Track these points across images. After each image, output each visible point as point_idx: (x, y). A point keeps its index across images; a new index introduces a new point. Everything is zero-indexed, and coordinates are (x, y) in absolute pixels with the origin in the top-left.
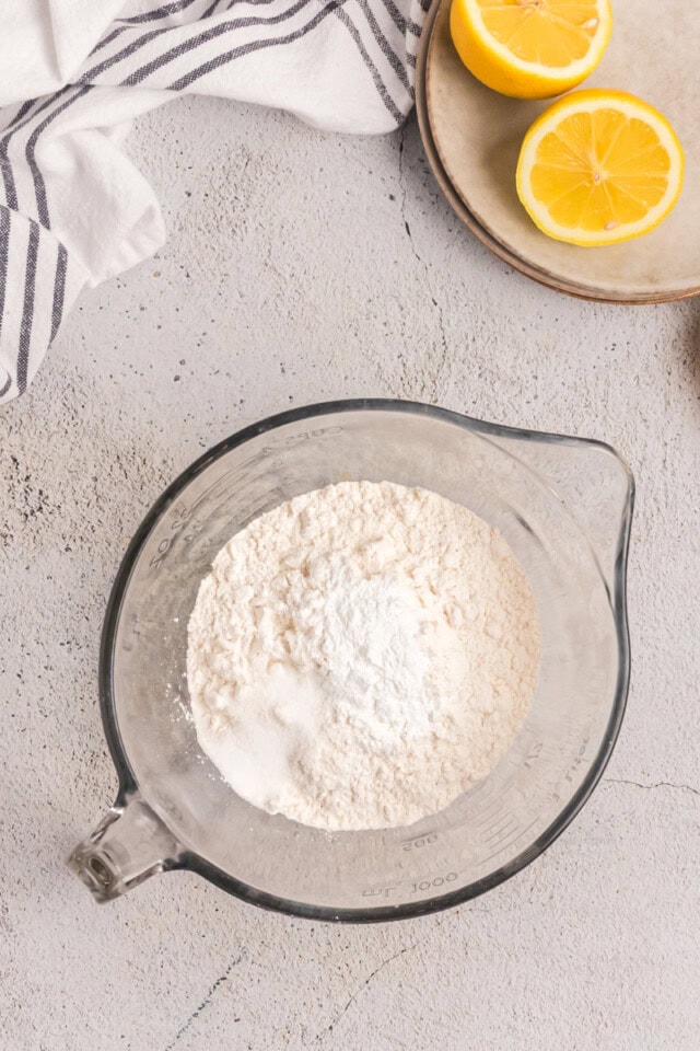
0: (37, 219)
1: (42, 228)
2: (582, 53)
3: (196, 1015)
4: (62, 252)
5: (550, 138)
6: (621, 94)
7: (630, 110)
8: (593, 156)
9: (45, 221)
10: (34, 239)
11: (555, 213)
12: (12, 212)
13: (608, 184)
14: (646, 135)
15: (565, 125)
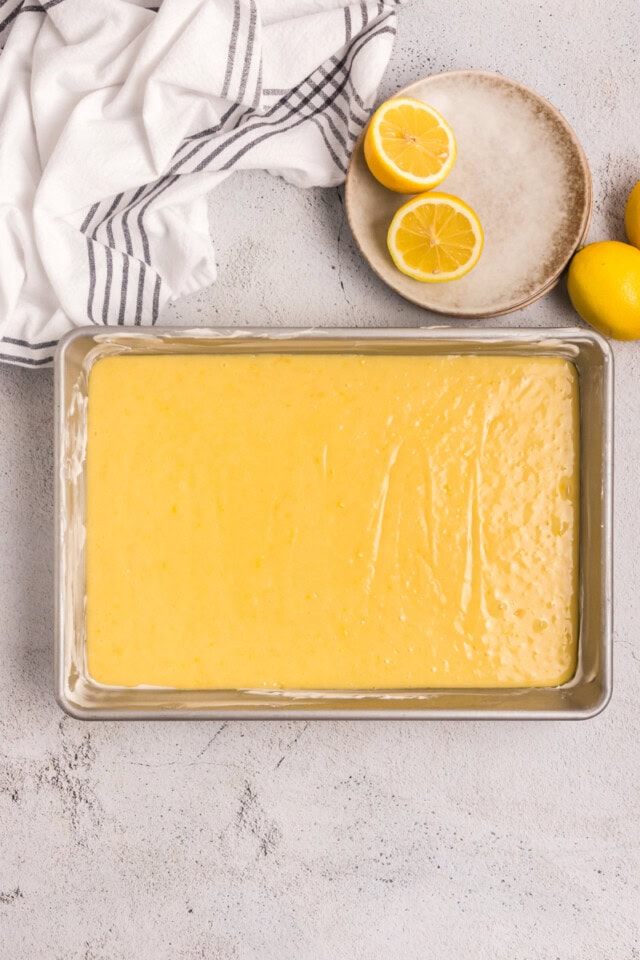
0: (144, 260)
1: (146, 264)
2: (436, 171)
3: (219, 733)
4: (158, 278)
5: (411, 214)
6: (455, 198)
7: (458, 208)
8: (433, 230)
9: (148, 261)
10: (143, 270)
11: (407, 258)
12: (130, 257)
13: (439, 247)
14: (464, 223)
15: (420, 209)
